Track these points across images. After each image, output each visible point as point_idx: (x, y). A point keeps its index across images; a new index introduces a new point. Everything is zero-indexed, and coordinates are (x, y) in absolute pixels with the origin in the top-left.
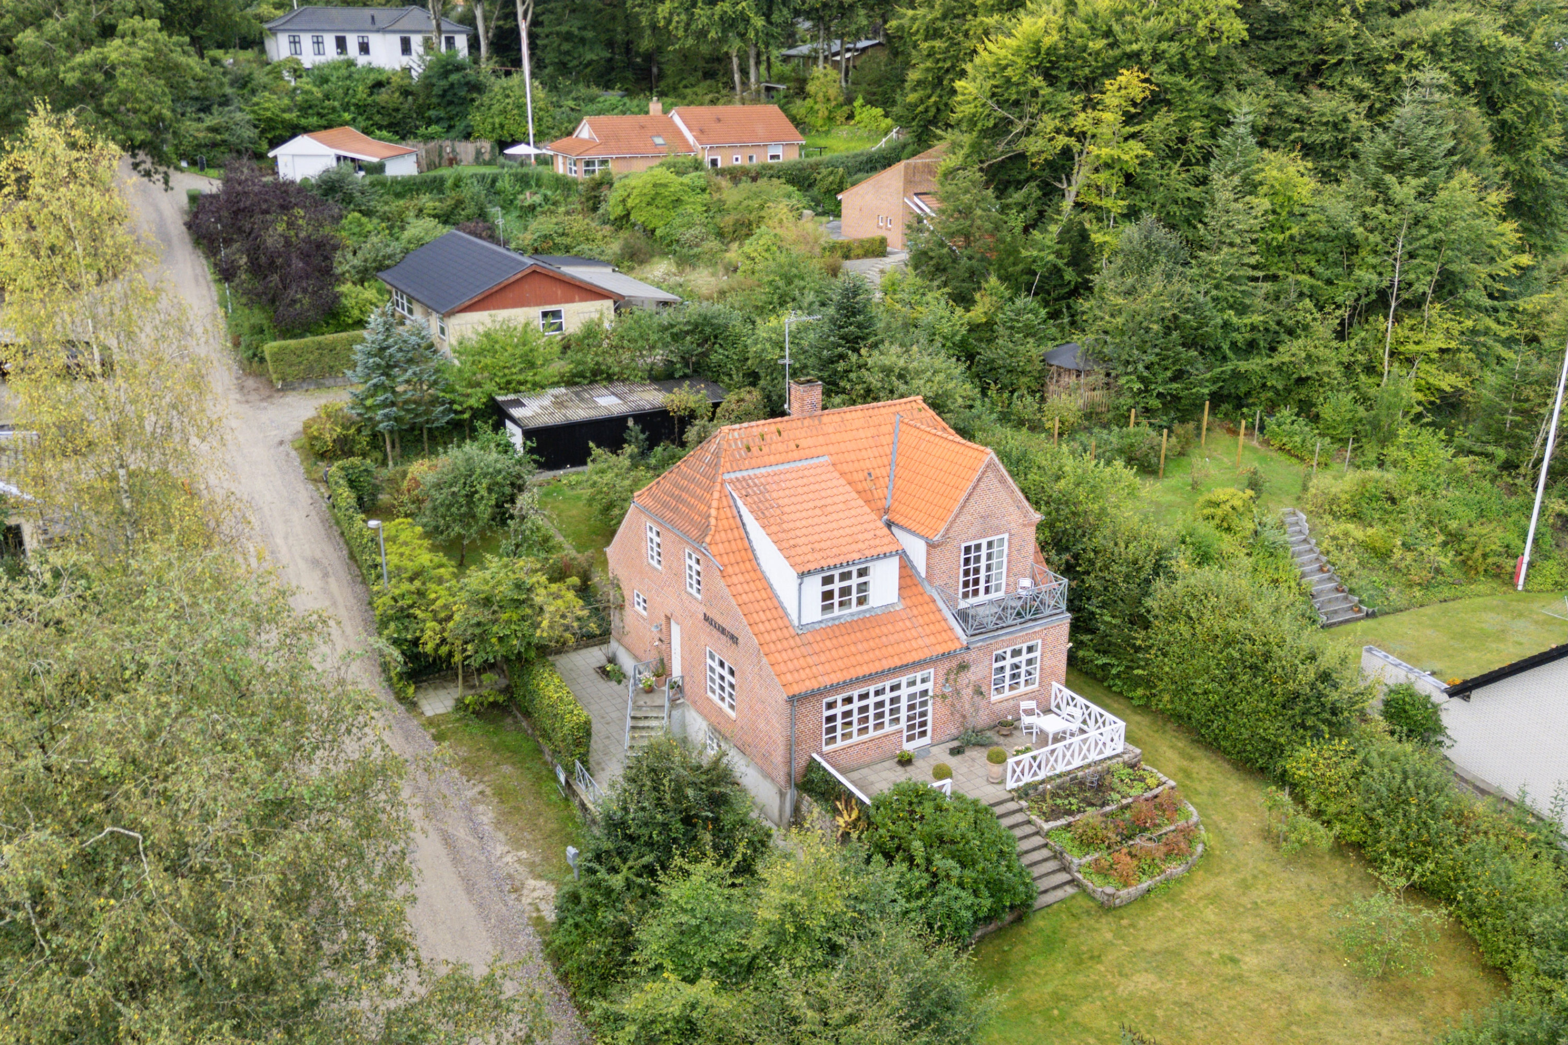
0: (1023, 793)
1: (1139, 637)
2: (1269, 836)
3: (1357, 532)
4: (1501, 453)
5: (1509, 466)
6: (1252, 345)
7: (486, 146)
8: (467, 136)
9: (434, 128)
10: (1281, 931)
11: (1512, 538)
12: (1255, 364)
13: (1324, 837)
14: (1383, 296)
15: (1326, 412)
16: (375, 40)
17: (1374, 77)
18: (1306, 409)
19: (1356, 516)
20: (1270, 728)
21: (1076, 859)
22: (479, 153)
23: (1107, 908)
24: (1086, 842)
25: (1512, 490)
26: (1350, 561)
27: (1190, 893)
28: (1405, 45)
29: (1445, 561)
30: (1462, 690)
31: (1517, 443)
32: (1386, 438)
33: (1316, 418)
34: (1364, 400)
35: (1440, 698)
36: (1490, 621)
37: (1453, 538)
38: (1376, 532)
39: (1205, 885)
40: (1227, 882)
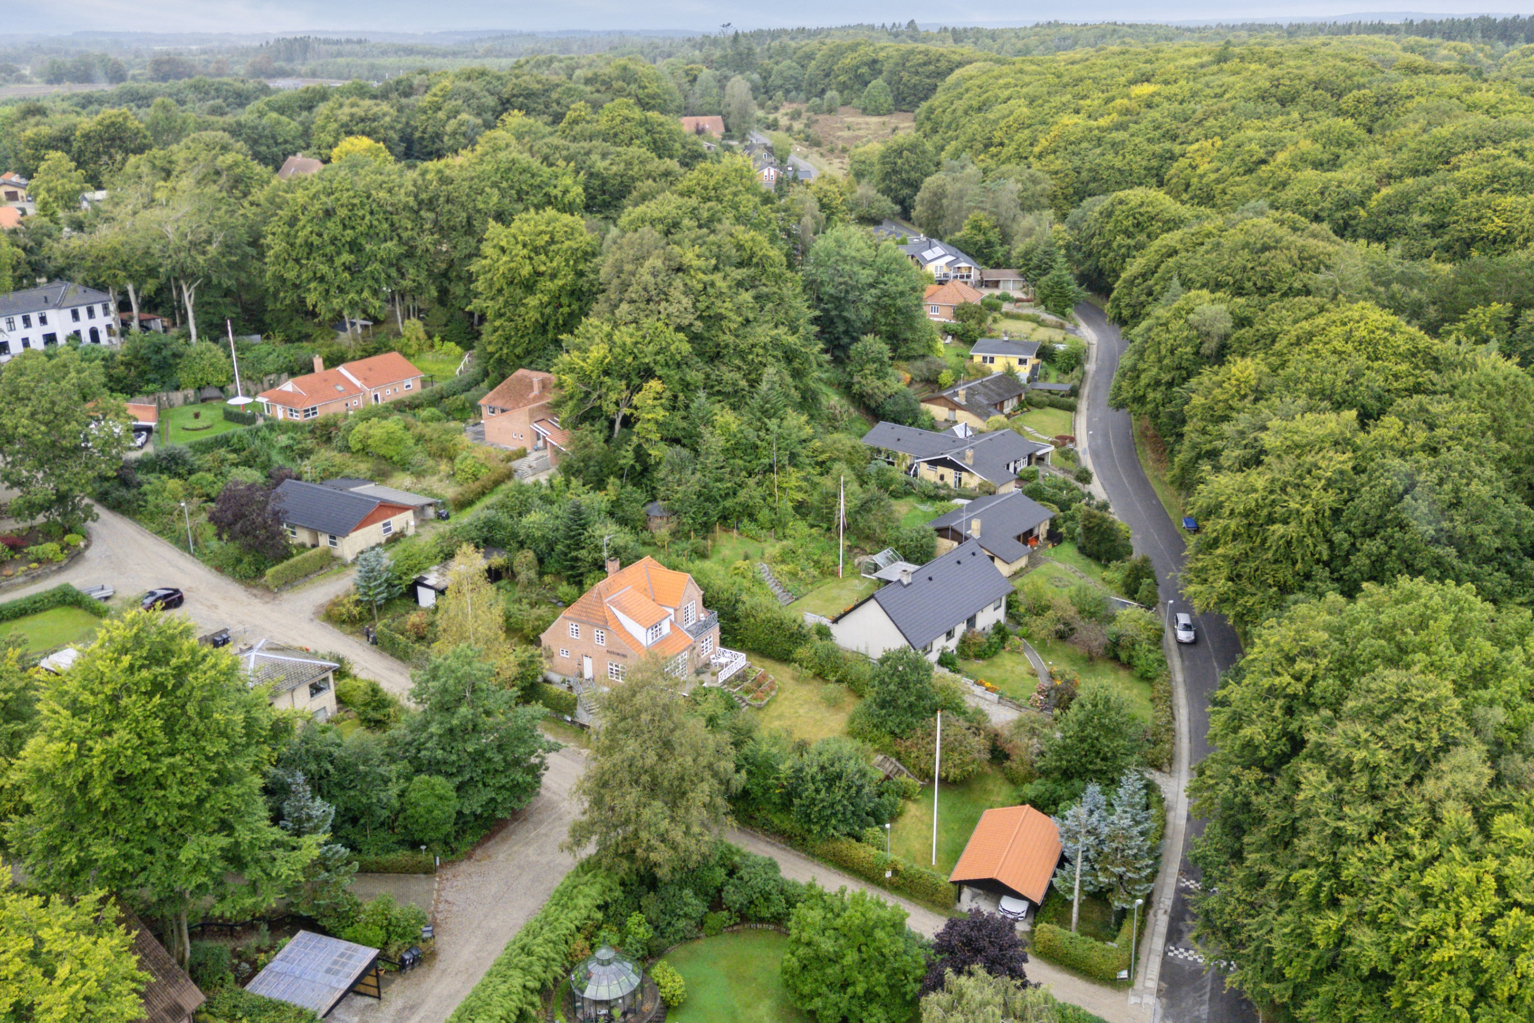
0: (724, 683)
1: (735, 625)
2: (793, 678)
3: (785, 568)
4: (825, 526)
5: (829, 529)
6: (727, 495)
7: (191, 393)
8: (177, 388)
9: (151, 387)
10: (806, 702)
11: (834, 558)
12: (729, 503)
13: (810, 673)
14: (771, 466)
15: (760, 517)
16: (51, 314)
17: (743, 359)
18: (752, 517)
19: (783, 561)
20: (786, 646)
21: (747, 697)
22: (186, 398)
23: (759, 708)
24: (748, 692)
25: (831, 539)
26: (785, 579)
27: (779, 699)
28: (753, 346)
29: (816, 573)
30: (836, 621)
31: (830, 521)
32: (785, 526)
33: (756, 520)
34: (772, 509)
35: (829, 625)
36: (835, 592)
37: (817, 563)
38: (791, 566)
39: (782, 696)
40: (787, 694)
